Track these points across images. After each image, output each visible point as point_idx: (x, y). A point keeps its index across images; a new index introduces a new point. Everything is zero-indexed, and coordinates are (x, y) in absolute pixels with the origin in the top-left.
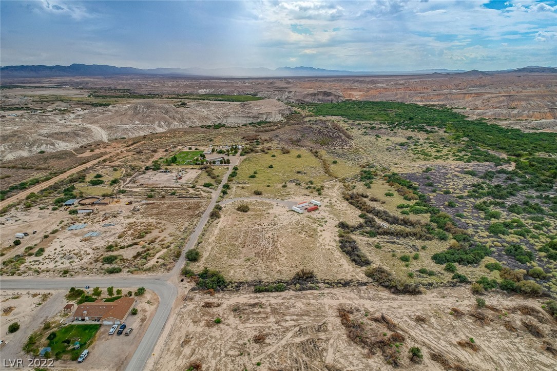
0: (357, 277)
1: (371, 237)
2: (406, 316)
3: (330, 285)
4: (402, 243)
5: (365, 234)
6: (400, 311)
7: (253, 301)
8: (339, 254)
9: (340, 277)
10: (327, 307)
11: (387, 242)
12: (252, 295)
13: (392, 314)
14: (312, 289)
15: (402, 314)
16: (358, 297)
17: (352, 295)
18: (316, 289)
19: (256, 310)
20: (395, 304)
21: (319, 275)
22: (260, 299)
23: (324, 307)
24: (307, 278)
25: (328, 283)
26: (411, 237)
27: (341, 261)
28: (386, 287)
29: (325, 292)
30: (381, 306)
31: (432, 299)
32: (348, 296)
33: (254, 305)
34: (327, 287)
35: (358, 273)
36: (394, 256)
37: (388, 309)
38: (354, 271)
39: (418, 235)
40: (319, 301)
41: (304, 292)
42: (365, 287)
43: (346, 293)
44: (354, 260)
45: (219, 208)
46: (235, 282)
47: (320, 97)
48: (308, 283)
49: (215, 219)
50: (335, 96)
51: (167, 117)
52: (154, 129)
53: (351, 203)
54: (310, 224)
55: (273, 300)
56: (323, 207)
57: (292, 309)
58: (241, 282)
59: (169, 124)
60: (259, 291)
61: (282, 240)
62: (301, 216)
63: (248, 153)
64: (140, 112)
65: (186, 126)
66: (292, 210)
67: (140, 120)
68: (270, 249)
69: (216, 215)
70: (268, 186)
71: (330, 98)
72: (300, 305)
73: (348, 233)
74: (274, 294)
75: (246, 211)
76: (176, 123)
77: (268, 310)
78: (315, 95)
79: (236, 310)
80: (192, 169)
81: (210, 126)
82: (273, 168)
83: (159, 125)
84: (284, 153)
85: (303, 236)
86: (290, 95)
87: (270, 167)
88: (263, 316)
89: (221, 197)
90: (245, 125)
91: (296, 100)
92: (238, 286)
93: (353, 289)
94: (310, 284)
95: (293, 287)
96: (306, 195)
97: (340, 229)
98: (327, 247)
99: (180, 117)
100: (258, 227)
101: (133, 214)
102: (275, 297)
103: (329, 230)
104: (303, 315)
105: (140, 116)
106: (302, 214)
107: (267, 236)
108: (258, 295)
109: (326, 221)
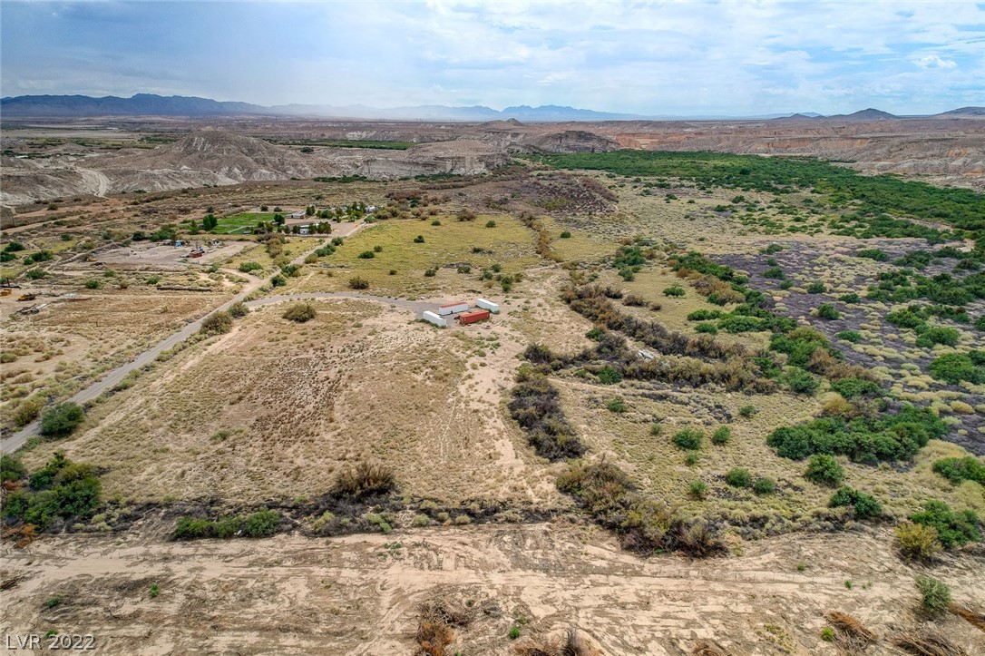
0: (530, 492)
1: (603, 382)
2: (660, 641)
3: (432, 515)
4: (686, 400)
5: (588, 374)
6: (643, 618)
7: (140, 572)
8: (500, 424)
9: (475, 491)
10: (386, 599)
11: (643, 395)
12: (156, 549)
13: (611, 631)
14: (368, 531)
15: (645, 633)
16: (506, 561)
17: (494, 554)
18: (382, 531)
19: (127, 608)
20: (630, 589)
21: (413, 482)
22: (173, 566)
23: (376, 599)
24: (368, 493)
25: (428, 512)
26: (712, 385)
27: (498, 444)
28: (612, 527)
29: (408, 540)
30: (576, 598)
31: (760, 575)
32: (477, 554)
33: (129, 588)
34: (421, 525)
35: (537, 479)
36: (655, 432)
37: (600, 611)
38: (525, 474)
39: (735, 380)
40: (371, 575)
41: (338, 540)
42: (544, 526)
43: (475, 545)
44: (534, 442)
45: (238, 312)
46: (129, 504)
47: (572, 142)
48: (363, 511)
49: (212, 335)
50: (600, 140)
51: (250, 159)
52: (214, 178)
53: (575, 308)
54: (453, 351)
55: (214, 570)
56: (503, 316)
57: (260, 606)
58: (149, 505)
59: (250, 173)
60: (185, 535)
61: (355, 387)
62: (440, 332)
63: (385, 218)
64: (196, 151)
65: (284, 178)
66: (423, 321)
67: (191, 164)
68: (310, 408)
69: (216, 325)
70: (392, 273)
71: (589, 144)
72: (297, 589)
73: (546, 372)
74: (234, 546)
75: (304, 320)
76: (264, 171)
77: (171, 608)
78: (561, 138)
79: (54, 605)
80: (241, 240)
81: (334, 179)
82: (422, 242)
83: (229, 175)
84: (462, 220)
85: (420, 377)
86: (516, 140)
87: (416, 241)
88: (138, 629)
89: (261, 289)
90: (406, 179)
91: (524, 147)
92: (129, 518)
93: (501, 533)
94: (370, 515)
95: (308, 524)
96: (474, 291)
97: (528, 362)
98: (474, 406)
99: (277, 162)
100: (311, 354)
101: (14, 319)
102: (225, 558)
103: (498, 364)
104: (285, 630)
105: (195, 156)
106: (443, 327)
107: (322, 375)
108: (178, 549)
109: (498, 345)
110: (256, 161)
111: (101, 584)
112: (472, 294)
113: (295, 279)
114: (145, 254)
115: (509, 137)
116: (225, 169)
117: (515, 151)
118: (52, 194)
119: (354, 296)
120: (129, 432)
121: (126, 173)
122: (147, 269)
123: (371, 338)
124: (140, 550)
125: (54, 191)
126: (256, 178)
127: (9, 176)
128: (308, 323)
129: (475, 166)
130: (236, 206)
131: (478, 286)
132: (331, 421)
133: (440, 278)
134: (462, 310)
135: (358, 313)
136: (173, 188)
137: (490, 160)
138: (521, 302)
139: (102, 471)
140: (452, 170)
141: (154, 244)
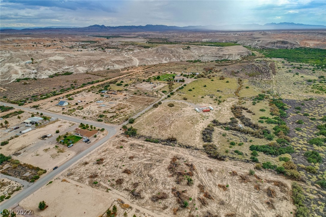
0: (198, 146)
1: (225, 130)
2: (205, 167)
3: (180, 146)
4: (240, 136)
5: (223, 128)
6: (204, 165)
7: (141, 144)
8: (199, 134)
9: (189, 144)
10: (170, 154)
11: (232, 134)
12: (143, 142)
13: (199, 165)
14: (170, 146)
15: (203, 166)
16: (188, 154)
17: (188, 153)
18: (172, 146)
19: (139, 147)
20: (205, 161)
21: (180, 140)
22: (145, 144)
23: (169, 154)
24: (172, 141)
25: (180, 145)
26: (249, 134)
27: (197, 137)
28: (208, 153)
29: (176, 148)
30: (196, 160)
32: (185, 152)
33: (140, 145)
34: (178, 147)
35: (200, 144)
36: (228, 141)
37: (198, 162)
38: (198, 143)
39: (254, 134)
40: (169, 151)
41: (166, 146)
42: (197, 151)
43: (185, 151)
44: (203, 138)
45: (160, 103)
46: (140, 135)
47: (278, 45)
48: (171, 143)
49: (154, 108)
50: (291, 44)
51: (171, 55)
52: (162, 61)
53: (232, 111)
54: (198, 118)
55: (149, 146)
56: (214, 111)
57: (154, 151)
58: (142, 136)
59: (170, 59)
60: (147, 141)
61: (176, 123)
62: (198, 113)
63: (200, 77)
64: (158, 52)
65: (179, 61)
66: (195, 110)
67: (157, 56)
68: (167, 125)
69: (155, 106)
70: (194, 96)
71: (286, 46)
72: (159, 150)
73: (214, 126)
74: (152, 143)
75: (171, 107)
76: (174, 59)
77: (144, 149)
78: (275, 43)
79: (131, 145)
80: (164, 83)
81: (192, 61)
82: (206, 87)
83: (166, 60)
84: (220, 79)
85: (189, 123)
86: (259, 43)
87: (204, 86)
88: (140, 150)
89: (165, 98)
90: (212, 61)
91: (260, 47)
92: (140, 137)
93: (190, 150)
94: (171, 144)
95: (163, 143)
96: (211, 103)
97: (212, 123)
98: (196, 130)
99: (178, 55)
100: (171, 115)
101: (123, 100)
102: (151, 145)
103: (206, 122)
104: (157, 154)
105: (158, 54)
106: (199, 112)
107: (171, 119)
108: (145, 142)
109: (208, 118)
110: (173, 55)
111: (136, 144)
112: (210, 104)
113: (173, 96)
114: (144, 86)
115: (256, 42)
116: (165, 58)
117: (256, 48)
118: (127, 65)
119: (183, 102)
120: (140, 124)
121: (143, 59)
122: (145, 90)
123: (183, 113)
124: (141, 141)
125: (128, 65)
126: (172, 61)
127: (120, 61)
128: (172, 107)
129: (236, 56)
130: (165, 71)
131: (212, 102)
132: (170, 128)
133: (204, 99)
134: (205, 109)
135: (182, 106)
136: (152, 64)
137: (242, 54)
138: (220, 108)
139: (137, 130)
140: (228, 58)
141: (147, 83)
